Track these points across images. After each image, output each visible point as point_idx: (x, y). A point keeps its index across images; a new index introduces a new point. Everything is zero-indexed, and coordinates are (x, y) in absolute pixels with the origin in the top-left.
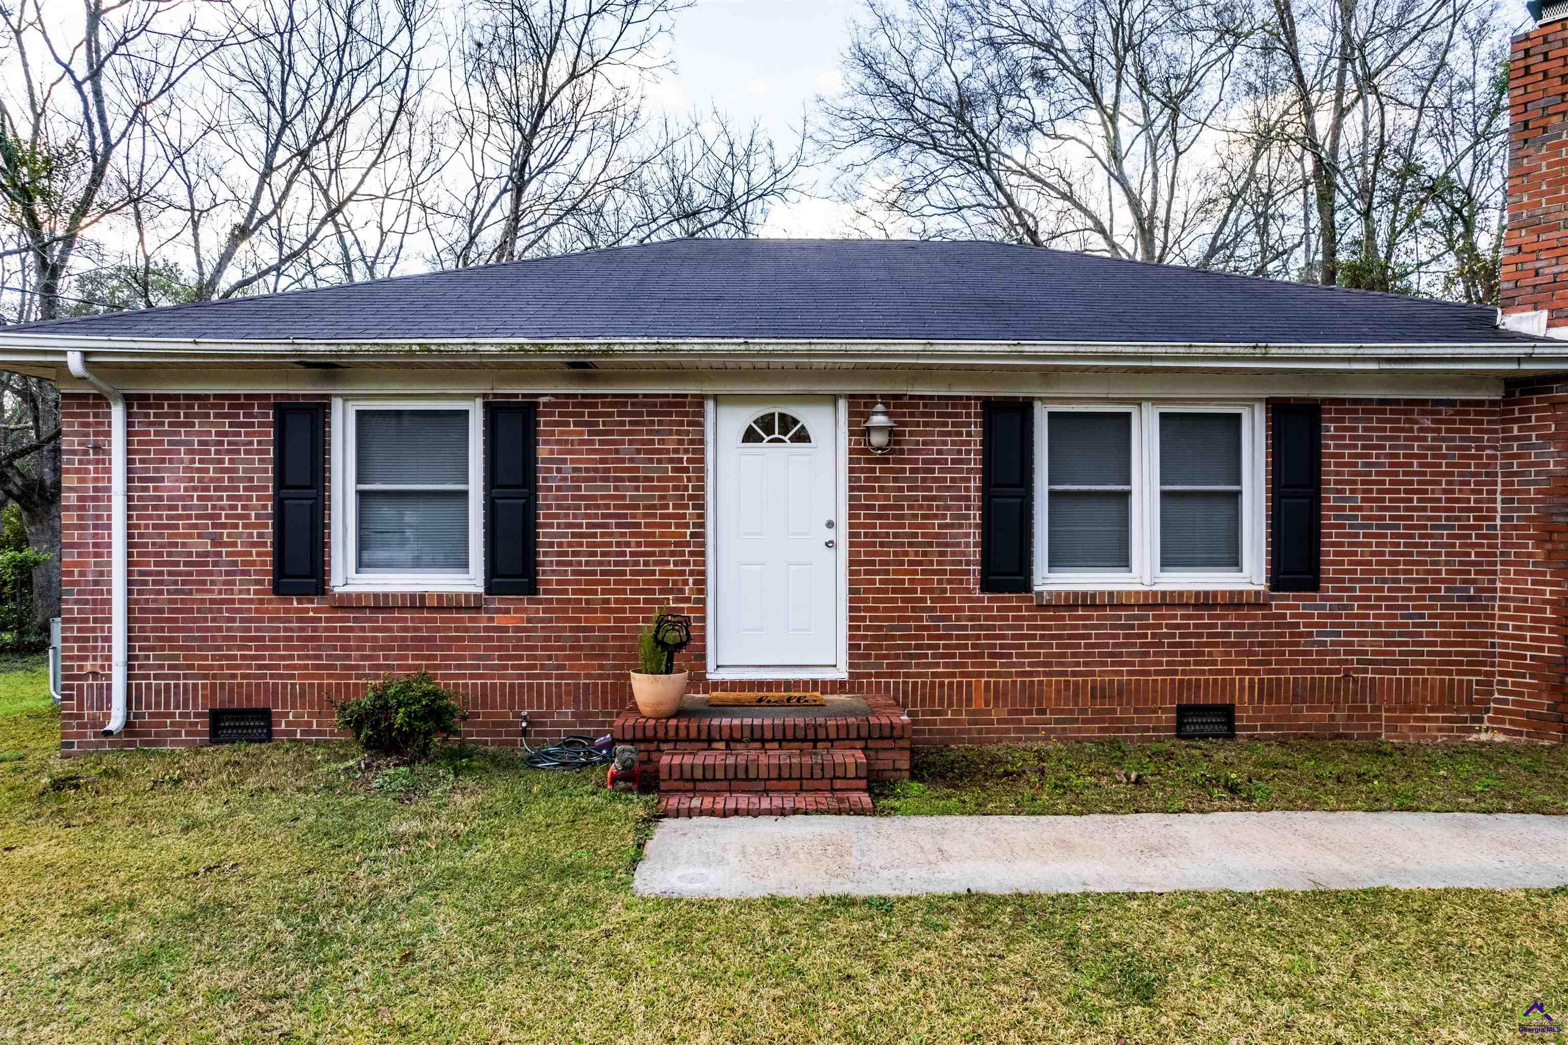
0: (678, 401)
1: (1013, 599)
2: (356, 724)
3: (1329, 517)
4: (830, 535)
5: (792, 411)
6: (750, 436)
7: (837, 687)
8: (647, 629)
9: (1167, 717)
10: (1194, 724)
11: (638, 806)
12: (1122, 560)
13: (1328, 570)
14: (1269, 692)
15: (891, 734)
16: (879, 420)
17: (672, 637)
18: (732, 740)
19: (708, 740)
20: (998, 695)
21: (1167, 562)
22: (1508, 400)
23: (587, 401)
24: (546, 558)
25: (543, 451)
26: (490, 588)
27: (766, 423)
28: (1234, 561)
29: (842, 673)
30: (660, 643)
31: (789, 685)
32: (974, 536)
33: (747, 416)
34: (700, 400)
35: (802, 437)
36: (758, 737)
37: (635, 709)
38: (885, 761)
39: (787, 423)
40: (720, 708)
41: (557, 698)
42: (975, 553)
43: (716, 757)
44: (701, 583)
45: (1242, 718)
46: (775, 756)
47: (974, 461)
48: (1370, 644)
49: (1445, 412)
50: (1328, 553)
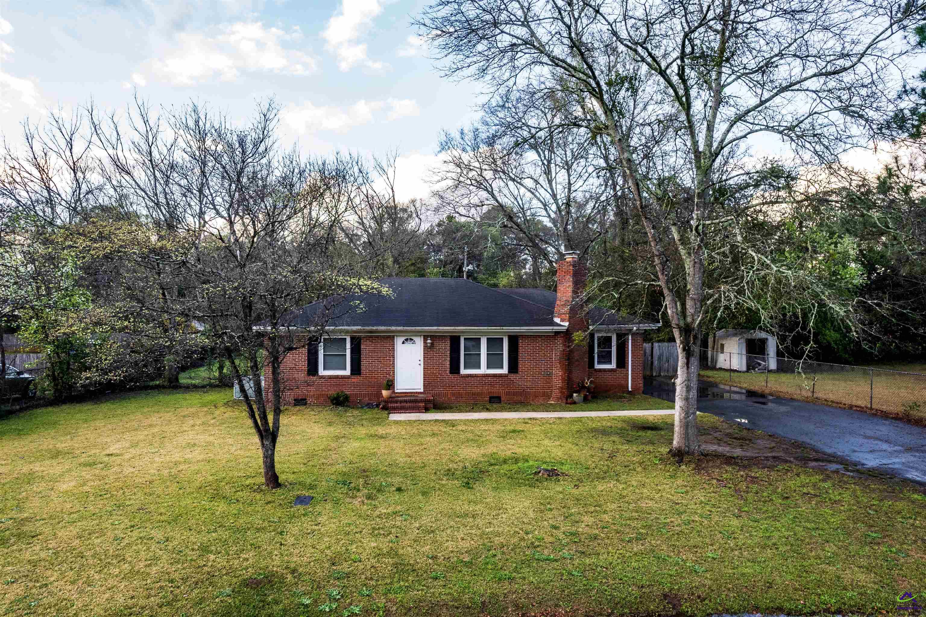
0: (389, 337)
1: (456, 375)
2: (332, 401)
3: (520, 359)
4: (419, 363)
5: (412, 338)
6: (403, 343)
7: (421, 393)
8: (385, 382)
9: (487, 399)
10: (493, 400)
11: (386, 412)
12: (479, 367)
13: (520, 370)
14: (508, 394)
15: (429, 401)
16: (429, 341)
17: (390, 384)
18: (401, 402)
19: (397, 402)
20: (453, 395)
21: (488, 368)
22: (555, 335)
23: (371, 337)
24: (363, 368)
25: (362, 347)
26: (352, 374)
27: (407, 340)
28: (502, 367)
29: (422, 391)
30: (387, 385)
31: (411, 393)
32: (448, 363)
33: (403, 339)
34: (393, 337)
35: (414, 343)
36: (406, 401)
37: (382, 397)
38: (428, 405)
39: (411, 339)
40: (398, 397)
41: (365, 396)
42: (448, 366)
43: (398, 405)
44: (394, 373)
45: (502, 399)
46: (409, 404)
47: (448, 348)
48: (528, 384)
49: (543, 338)
50: (520, 366)
